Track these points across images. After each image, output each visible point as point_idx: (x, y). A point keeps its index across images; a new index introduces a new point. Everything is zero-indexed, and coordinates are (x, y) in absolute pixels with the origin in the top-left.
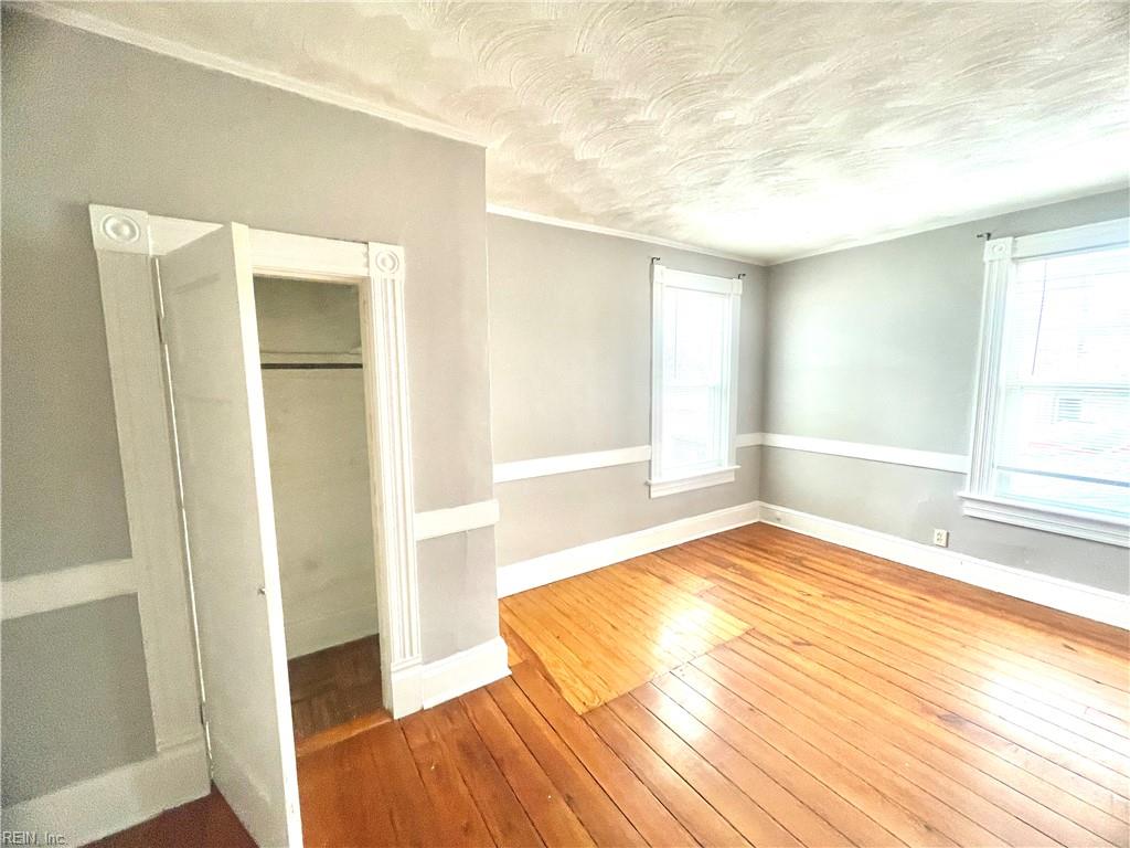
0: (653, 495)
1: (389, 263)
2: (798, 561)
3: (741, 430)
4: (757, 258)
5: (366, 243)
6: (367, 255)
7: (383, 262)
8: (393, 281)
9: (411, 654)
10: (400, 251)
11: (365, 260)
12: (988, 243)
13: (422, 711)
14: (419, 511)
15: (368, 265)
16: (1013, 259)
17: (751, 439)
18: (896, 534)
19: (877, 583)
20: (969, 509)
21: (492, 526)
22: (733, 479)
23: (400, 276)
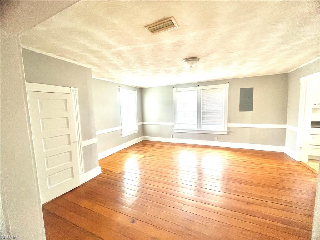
0: (123, 137)
1: (75, 91)
2: (151, 145)
3: (139, 122)
4: (140, 87)
5: (71, 87)
6: (71, 89)
7: (74, 91)
8: (76, 95)
9: (83, 171)
10: (77, 89)
11: (70, 91)
12: (174, 89)
13: (85, 182)
14: (82, 141)
15: (71, 91)
16: (177, 92)
17: (140, 123)
18: (166, 137)
19: (163, 145)
20: (175, 131)
21: (96, 143)
22: (138, 132)
23: (77, 94)
